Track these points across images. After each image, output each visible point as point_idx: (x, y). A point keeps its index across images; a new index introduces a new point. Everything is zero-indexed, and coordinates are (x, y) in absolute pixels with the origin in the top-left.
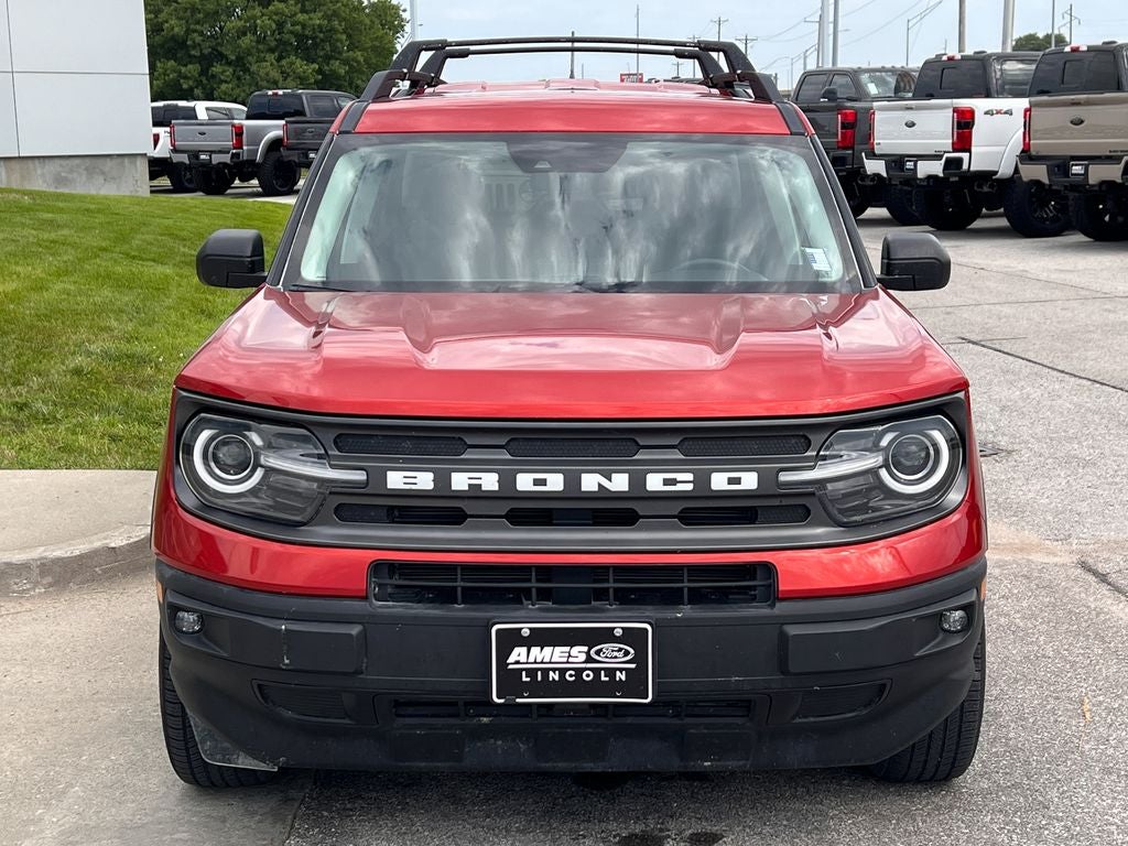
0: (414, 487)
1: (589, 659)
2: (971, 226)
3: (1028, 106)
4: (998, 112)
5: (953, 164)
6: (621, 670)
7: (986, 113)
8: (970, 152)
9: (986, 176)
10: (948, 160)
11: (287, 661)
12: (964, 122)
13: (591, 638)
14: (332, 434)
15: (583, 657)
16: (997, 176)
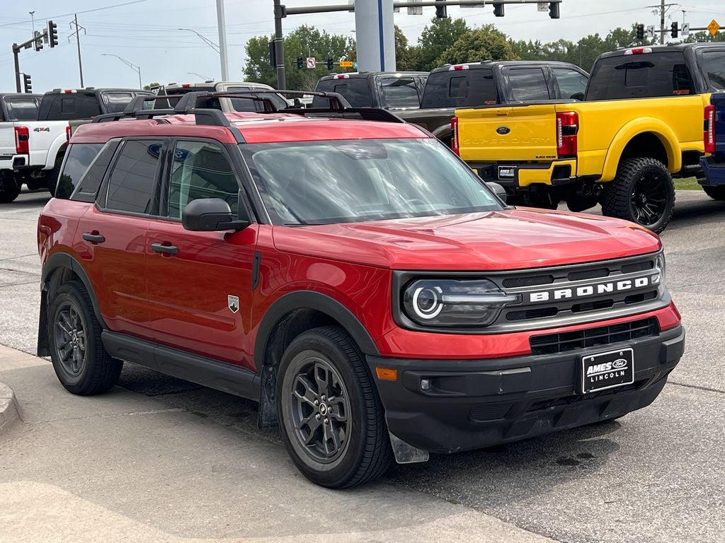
0: (541, 300)
1: (613, 368)
2: (15, 200)
3: (68, 125)
4: (42, 129)
5: (19, 162)
6: (622, 370)
7: (35, 130)
8: (28, 153)
9: (38, 168)
10: (16, 159)
11: (501, 390)
12: (23, 136)
13: (611, 358)
14: (501, 281)
15: (610, 367)
16: (45, 168)
